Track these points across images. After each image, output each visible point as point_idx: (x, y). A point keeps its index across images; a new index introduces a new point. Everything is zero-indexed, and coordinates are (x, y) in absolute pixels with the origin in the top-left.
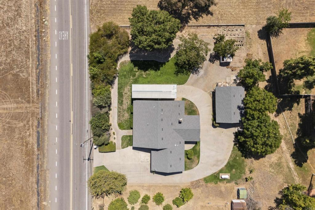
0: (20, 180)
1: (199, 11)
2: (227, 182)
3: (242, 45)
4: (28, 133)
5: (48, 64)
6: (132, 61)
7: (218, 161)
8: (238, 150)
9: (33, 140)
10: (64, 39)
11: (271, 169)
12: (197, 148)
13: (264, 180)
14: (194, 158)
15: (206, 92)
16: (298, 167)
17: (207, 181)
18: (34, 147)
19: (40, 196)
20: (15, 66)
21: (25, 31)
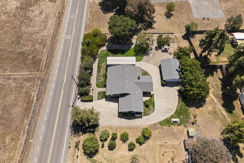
0: (17, 123)
1: (147, 27)
2: (177, 125)
3: (174, 42)
4: (32, 90)
5: (56, 51)
6: (107, 50)
7: (168, 109)
8: (182, 101)
9: (34, 94)
10: (68, 38)
11: (209, 115)
12: (152, 100)
13: (206, 124)
14: (150, 107)
15: (155, 66)
16: (230, 114)
17: (162, 124)
18: (34, 98)
19: (29, 135)
20: (35, 52)
21: (46, 35)
